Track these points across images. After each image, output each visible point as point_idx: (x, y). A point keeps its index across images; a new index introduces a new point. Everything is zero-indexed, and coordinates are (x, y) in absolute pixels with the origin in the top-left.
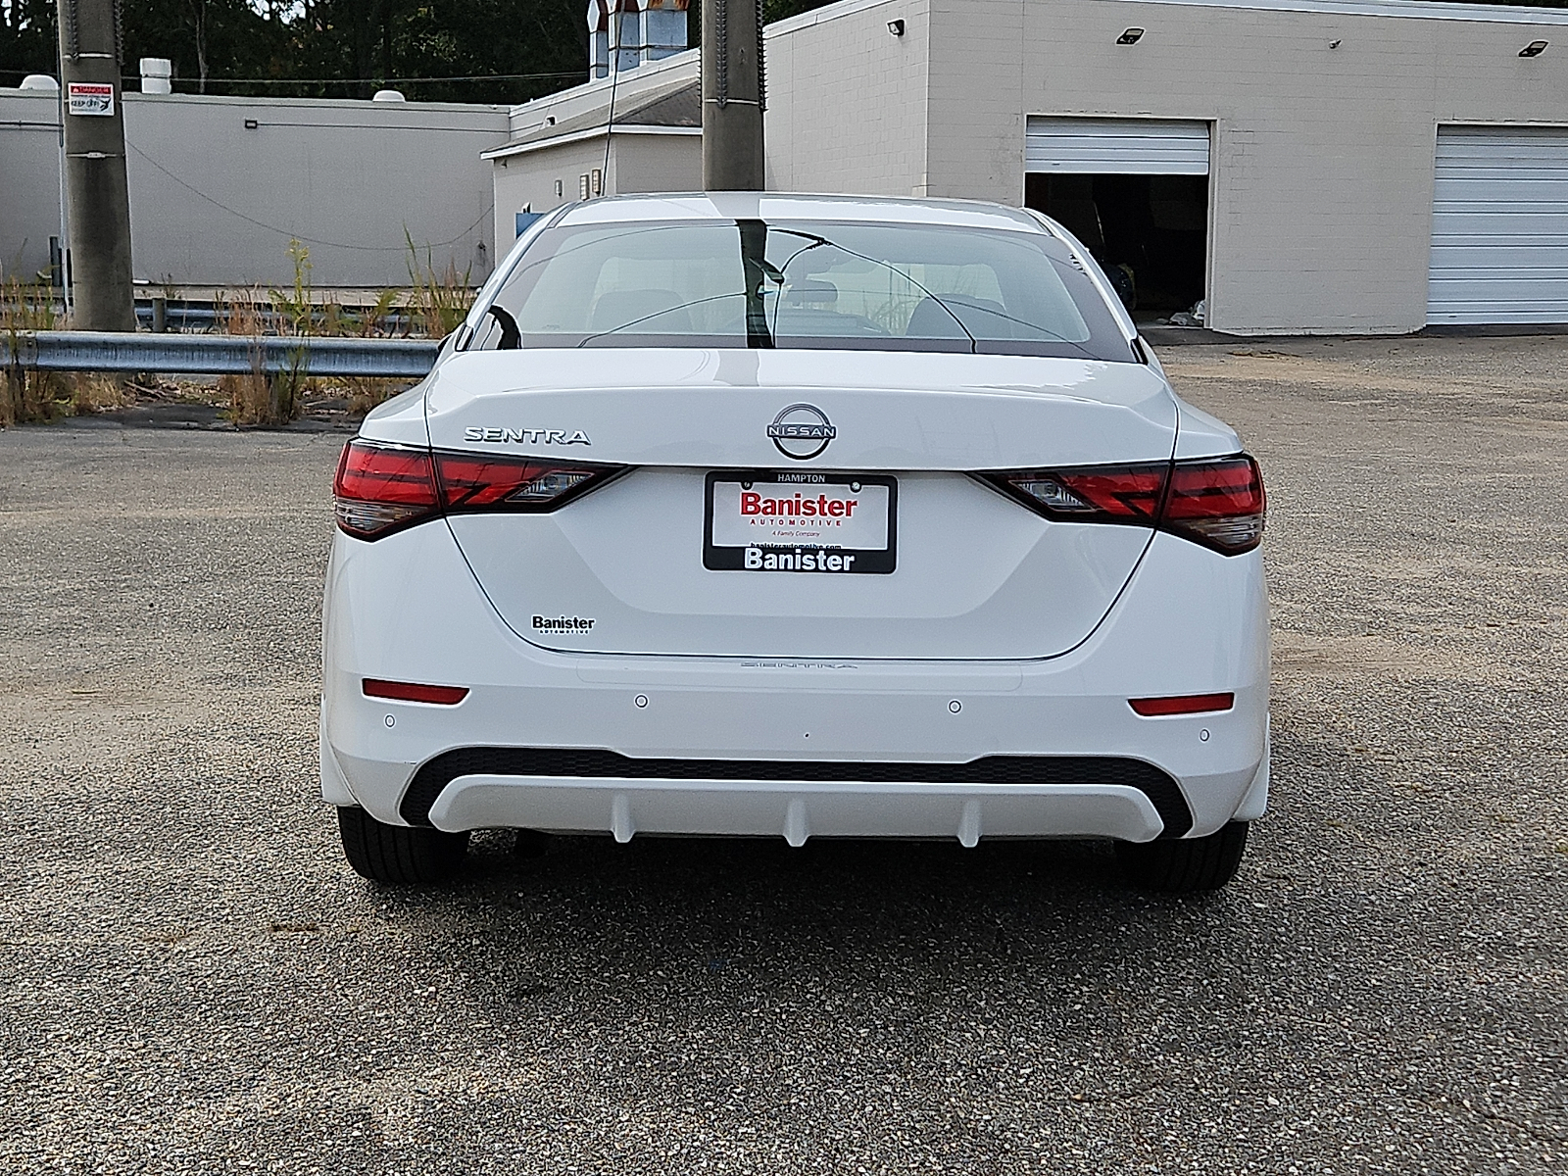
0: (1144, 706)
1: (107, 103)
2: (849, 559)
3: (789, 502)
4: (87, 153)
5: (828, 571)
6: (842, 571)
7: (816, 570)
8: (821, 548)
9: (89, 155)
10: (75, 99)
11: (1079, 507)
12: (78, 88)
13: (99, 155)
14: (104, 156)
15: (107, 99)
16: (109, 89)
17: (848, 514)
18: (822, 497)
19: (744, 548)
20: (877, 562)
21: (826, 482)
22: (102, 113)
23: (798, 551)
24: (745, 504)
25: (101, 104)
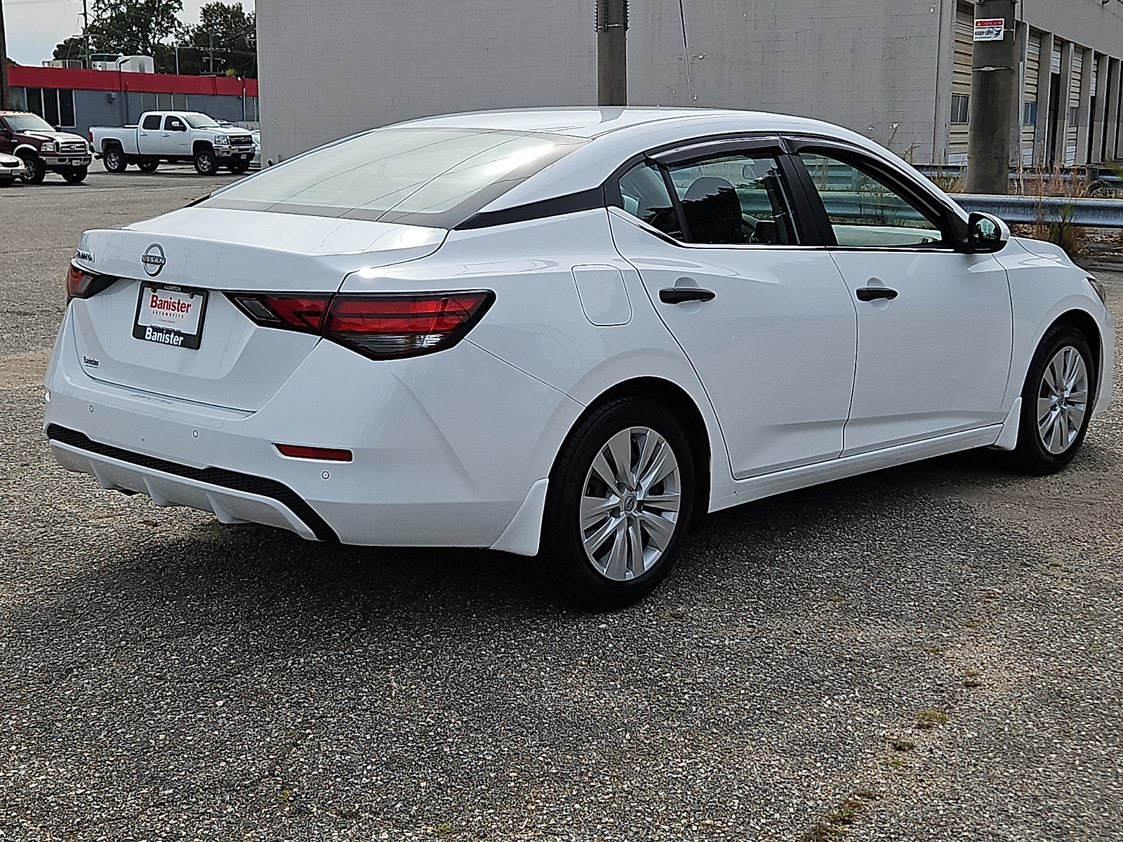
0: (286, 449)
1: (999, 31)
2: (182, 338)
3: (167, 302)
4: (983, 67)
5: (173, 344)
6: (177, 345)
7: (169, 343)
8: (174, 331)
9: (983, 69)
10: (978, 30)
11: (273, 319)
12: (981, 22)
13: (992, 69)
14: (994, 69)
15: (999, 29)
16: (1002, 21)
17: (187, 312)
18: (179, 300)
19: (146, 327)
20: (192, 342)
21: (181, 292)
22: (995, 39)
23: (165, 331)
24: (153, 301)
25: (995, 32)
